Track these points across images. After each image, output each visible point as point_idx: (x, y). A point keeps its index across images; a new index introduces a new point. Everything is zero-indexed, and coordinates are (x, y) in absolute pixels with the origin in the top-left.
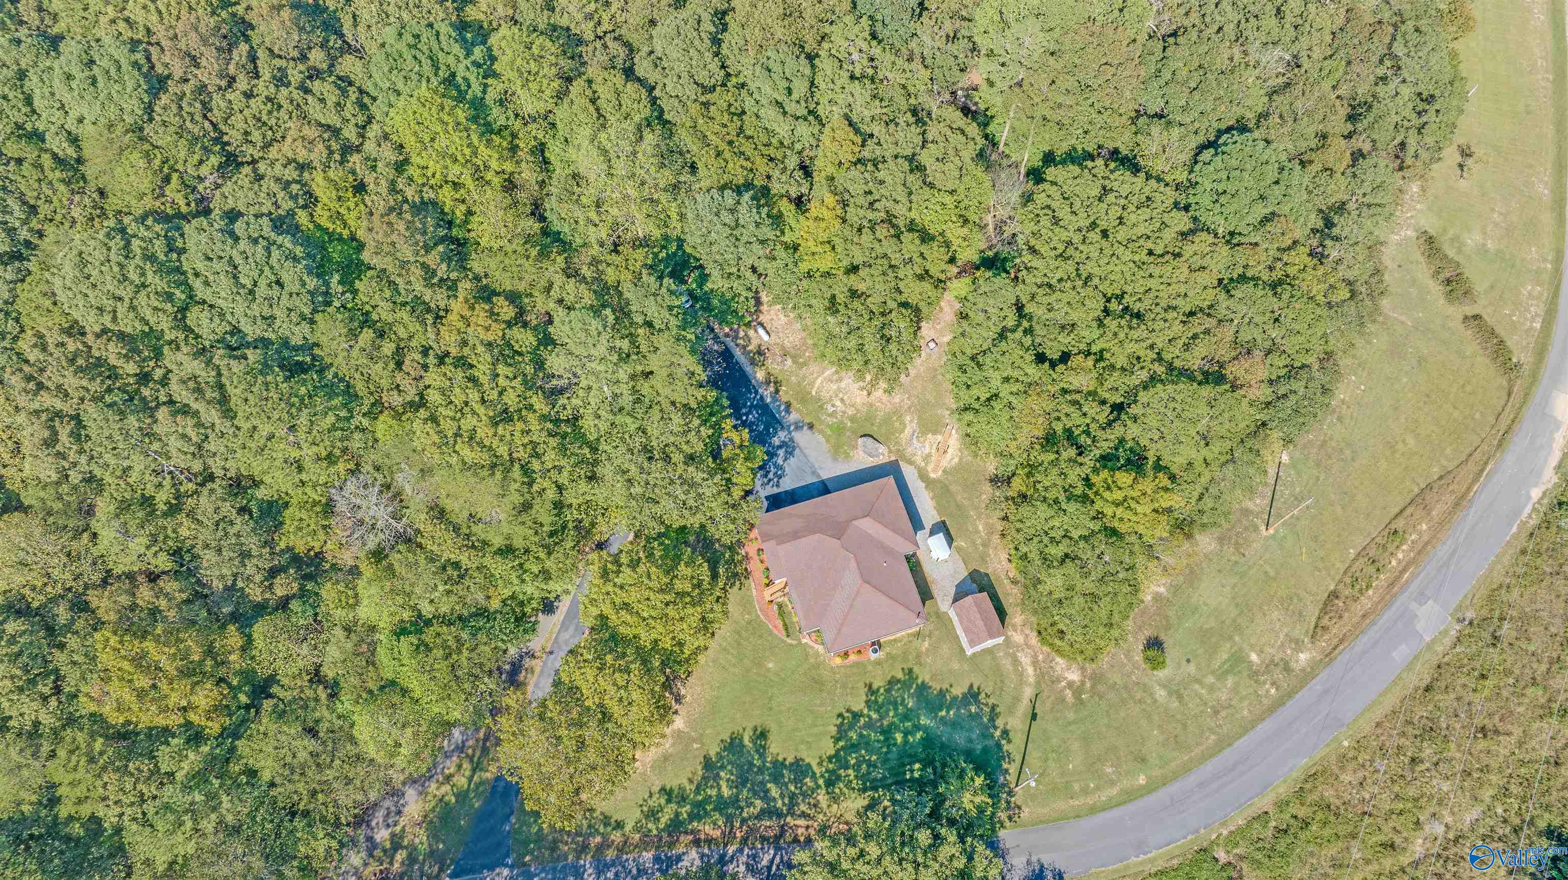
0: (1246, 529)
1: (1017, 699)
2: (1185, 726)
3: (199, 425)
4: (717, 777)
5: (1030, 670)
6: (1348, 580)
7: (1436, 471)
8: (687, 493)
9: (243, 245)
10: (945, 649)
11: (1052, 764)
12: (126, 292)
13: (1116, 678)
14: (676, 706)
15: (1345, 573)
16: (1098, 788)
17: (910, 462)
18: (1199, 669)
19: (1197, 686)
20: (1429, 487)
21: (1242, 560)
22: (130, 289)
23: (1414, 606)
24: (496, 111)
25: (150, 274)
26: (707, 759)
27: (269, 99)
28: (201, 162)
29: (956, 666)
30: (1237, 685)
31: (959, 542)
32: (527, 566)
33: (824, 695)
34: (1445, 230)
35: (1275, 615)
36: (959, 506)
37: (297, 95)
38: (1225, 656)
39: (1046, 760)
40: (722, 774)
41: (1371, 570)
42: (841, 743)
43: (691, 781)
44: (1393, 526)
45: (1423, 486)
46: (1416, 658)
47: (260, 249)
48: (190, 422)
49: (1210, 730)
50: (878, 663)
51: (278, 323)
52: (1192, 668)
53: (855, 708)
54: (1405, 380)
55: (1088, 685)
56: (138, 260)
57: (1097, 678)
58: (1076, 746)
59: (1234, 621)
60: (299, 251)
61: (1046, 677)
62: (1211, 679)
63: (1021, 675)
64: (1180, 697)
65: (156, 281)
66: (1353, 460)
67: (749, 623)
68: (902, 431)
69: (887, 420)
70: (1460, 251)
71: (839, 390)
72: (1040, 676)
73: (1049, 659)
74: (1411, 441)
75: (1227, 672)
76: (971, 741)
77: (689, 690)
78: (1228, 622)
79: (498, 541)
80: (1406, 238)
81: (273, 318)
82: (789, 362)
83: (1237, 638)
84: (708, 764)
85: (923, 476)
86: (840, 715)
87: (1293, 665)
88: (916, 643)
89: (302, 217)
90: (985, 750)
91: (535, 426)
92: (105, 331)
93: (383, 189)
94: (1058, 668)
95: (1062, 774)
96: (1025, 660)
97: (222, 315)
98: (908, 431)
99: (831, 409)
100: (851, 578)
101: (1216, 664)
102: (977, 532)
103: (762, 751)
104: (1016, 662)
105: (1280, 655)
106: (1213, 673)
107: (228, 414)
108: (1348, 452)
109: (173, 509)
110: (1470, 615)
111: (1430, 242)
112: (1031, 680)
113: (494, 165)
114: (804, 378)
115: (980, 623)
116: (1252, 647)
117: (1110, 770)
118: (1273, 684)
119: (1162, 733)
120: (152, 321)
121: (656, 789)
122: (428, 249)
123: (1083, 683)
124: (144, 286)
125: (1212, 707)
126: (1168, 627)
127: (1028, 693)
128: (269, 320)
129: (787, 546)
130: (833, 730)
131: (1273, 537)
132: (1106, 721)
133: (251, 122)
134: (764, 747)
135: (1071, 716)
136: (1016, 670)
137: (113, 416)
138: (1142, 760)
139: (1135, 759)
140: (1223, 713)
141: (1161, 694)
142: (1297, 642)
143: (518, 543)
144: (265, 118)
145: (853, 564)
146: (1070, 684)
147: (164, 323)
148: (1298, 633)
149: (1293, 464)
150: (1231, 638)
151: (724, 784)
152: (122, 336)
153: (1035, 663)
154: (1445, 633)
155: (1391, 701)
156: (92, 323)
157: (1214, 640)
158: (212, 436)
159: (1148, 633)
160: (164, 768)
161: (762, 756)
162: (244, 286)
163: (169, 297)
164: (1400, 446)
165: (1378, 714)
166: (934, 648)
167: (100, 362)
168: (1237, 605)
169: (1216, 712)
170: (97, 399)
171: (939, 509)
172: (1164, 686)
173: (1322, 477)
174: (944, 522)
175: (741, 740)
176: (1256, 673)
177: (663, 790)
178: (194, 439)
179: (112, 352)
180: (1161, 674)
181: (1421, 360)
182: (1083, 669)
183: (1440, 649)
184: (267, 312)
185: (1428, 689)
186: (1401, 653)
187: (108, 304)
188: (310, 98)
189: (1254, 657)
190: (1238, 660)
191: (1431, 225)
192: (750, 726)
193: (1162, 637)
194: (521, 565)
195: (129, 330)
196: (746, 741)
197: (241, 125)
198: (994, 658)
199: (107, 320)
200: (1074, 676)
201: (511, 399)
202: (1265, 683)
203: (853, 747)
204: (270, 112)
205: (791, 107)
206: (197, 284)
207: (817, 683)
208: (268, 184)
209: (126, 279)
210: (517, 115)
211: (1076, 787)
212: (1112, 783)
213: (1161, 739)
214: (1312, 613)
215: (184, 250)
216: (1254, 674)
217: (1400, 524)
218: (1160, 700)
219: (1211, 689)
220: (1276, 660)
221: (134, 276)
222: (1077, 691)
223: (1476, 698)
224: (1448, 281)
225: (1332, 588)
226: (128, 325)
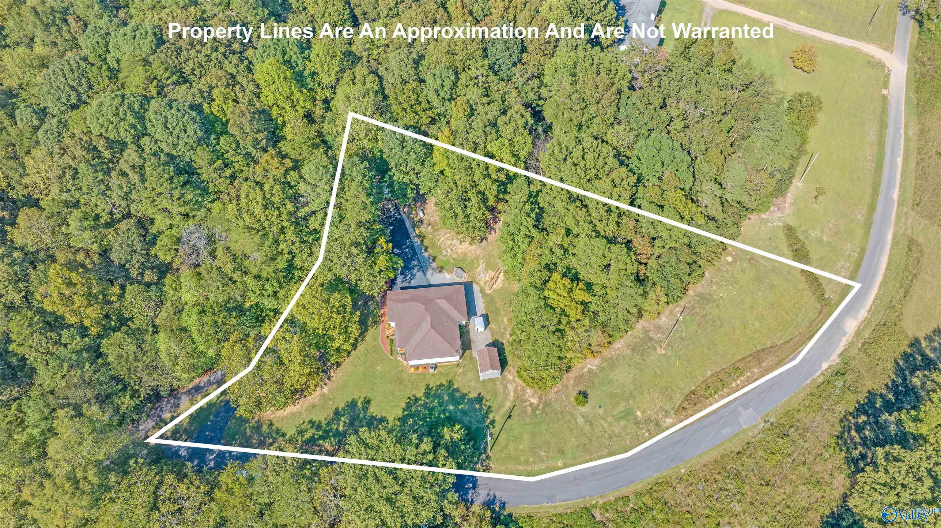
0: (649, 348)
1: (502, 406)
2: (591, 440)
3: (128, 182)
4: (339, 420)
5: (512, 394)
6: (704, 387)
7: (769, 344)
8: (347, 258)
9: (173, 111)
10: (469, 375)
11: (512, 444)
12: (115, 120)
13: (557, 406)
14: (327, 381)
15: (703, 382)
16: (534, 462)
17: (478, 283)
18: (605, 412)
19: (602, 421)
20: (763, 350)
21: (643, 363)
22: (118, 119)
23: (740, 409)
24: (309, 80)
25: (128, 114)
26: (337, 409)
27: (207, 55)
28: (169, 78)
29: (473, 384)
30: (626, 426)
31: (492, 325)
32: (266, 287)
33: (402, 387)
34: (800, 227)
35: (656, 395)
36: (497, 309)
37: (220, 57)
38: (622, 409)
39: (509, 440)
40: (343, 419)
41: (720, 385)
42: (406, 413)
43: (326, 419)
44: (737, 365)
45: (759, 349)
46: (736, 436)
47: (180, 114)
48: (124, 180)
49: (606, 447)
50: (433, 375)
51: (179, 148)
52: (601, 411)
53: (418, 396)
54: (760, 294)
55: (541, 407)
56: (125, 107)
57: (547, 405)
58: (526, 436)
59: (631, 392)
60: (198, 118)
61: (519, 398)
62: (611, 419)
63: (506, 396)
64: (591, 424)
65: (130, 119)
66: (720, 327)
67: (374, 346)
68: (477, 268)
69: (471, 263)
70: (806, 238)
71: (451, 244)
72: (517, 397)
73: (523, 389)
74: (757, 325)
75: (621, 418)
76: (471, 423)
77: (337, 375)
78: (628, 392)
79: (255, 271)
80: (777, 226)
81: (178, 145)
82: (430, 228)
83: (631, 402)
84: (337, 413)
85: (482, 291)
86: (409, 398)
87: (662, 423)
88: (455, 369)
89: (205, 106)
90: (477, 429)
91: (284, 216)
92: (101, 135)
93: (246, 102)
94: (527, 395)
95: (516, 450)
96: (511, 388)
97: (156, 142)
98: (480, 268)
99: (445, 253)
100: (426, 325)
101: (616, 412)
102: (502, 321)
103: (365, 409)
104: (505, 387)
105: (655, 416)
106: (613, 416)
107: (143, 180)
108: (718, 323)
109: (108, 225)
110: (772, 420)
111: (790, 231)
112: (511, 398)
113: (301, 102)
114: (435, 236)
115: (488, 361)
116: (639, 408)
117: (543, 454)
118: (648, 431)
119: (577, 441)
120: (123, 135)
121: (307, 420)
122: (259, 131)
123: (538, 405)
124: (124, 120)
125: (609, 434)
126: (593, 387)
127: (508, 405)
128: (176, 146)
129: (398, 305)
130: (404, 405)
131: (664, 355)
132: (546, 427)
133: (197, 64)
134: (367, 408)
135: (528, 420)
136: (504, 392)
137: (91, 170)
138: (562, 452)
139: (559, 451)
140: (615, 439)
141: (580, 420)
142: (666, 412)
143: (264, 274)
144: (203, 64)
145: (429, 318)
146: (531, 405)
147: (129, 140)
148: (668, 407)
149: (684, 321)
150: (627, 401)
151: (342, 424)
152: (107, 139)
153: (515, 391)
154: (756, 426)
155: (715, 454)
156: (96, 131)
157: (617, 399)
158: (134, 192)
159: (582, 388)
160: (64, 341)
161: (365, 412)
162: (168, 129)
163: (134, 127)
164: (750, 326)
165: (706, 459)
166: (464, 373)
167: (95, 149)
168: (635, 385)
169: (611, 438)
170: (87, 162)
171: (486, 308)
172: (583, 417)
173: (700, 331)
174: (487, 315)
175: (356, 403)
176: (639, 422)
177: (311, 422)
178: (125, 189)
179: (101, 144)
180: (584, 409)
181: (772, 287)
182: (540, 398)
183: (750, 434)
184: (176, 142)
185: (739, 453)
186: (727, 431)
187: (106, 124)
188: (226, 61)
189: (639, 414)
190: (628, 414)
191: (792, 222)
192: (363, 397)
193: (589, 392)
194: (263, 286)
195: (112, 137)
196: (359, 404)
197: (192, 65)
198: (495, 384)
199: (103, 131)
200: (534, 401)
201: (275, 199)
202: (642, 429)
203: (411, 416)
204: (206, 62)
205: (442, 93)
206: (148, 125)
207: (399, 380)
208: (195, 90)
209: (117, 114)
210: (319, 84)
211: (522, 459)
212: (543, 461)
213: (575, 443)
214: (678, 399)
215: (148, 110)
216: (637, 423)
217: (741, 365)
218: (579, 423)
219: (610, 424)
220: (652, 418)
221: (121, 114)
222: (535, 408)
223: (768, 465)
224: (795, 251)
225: (693, 388)
226: (112, 135)
